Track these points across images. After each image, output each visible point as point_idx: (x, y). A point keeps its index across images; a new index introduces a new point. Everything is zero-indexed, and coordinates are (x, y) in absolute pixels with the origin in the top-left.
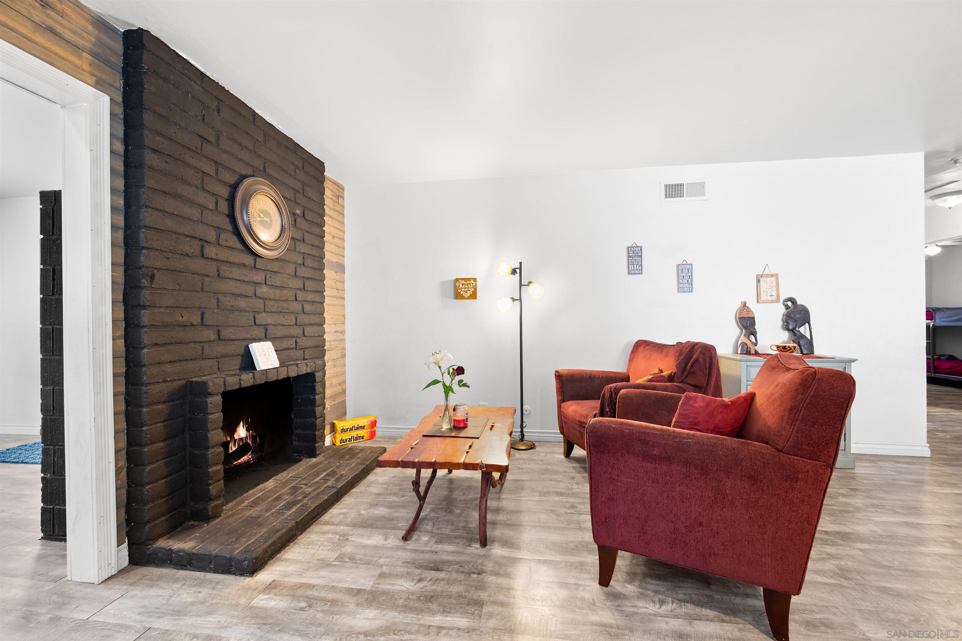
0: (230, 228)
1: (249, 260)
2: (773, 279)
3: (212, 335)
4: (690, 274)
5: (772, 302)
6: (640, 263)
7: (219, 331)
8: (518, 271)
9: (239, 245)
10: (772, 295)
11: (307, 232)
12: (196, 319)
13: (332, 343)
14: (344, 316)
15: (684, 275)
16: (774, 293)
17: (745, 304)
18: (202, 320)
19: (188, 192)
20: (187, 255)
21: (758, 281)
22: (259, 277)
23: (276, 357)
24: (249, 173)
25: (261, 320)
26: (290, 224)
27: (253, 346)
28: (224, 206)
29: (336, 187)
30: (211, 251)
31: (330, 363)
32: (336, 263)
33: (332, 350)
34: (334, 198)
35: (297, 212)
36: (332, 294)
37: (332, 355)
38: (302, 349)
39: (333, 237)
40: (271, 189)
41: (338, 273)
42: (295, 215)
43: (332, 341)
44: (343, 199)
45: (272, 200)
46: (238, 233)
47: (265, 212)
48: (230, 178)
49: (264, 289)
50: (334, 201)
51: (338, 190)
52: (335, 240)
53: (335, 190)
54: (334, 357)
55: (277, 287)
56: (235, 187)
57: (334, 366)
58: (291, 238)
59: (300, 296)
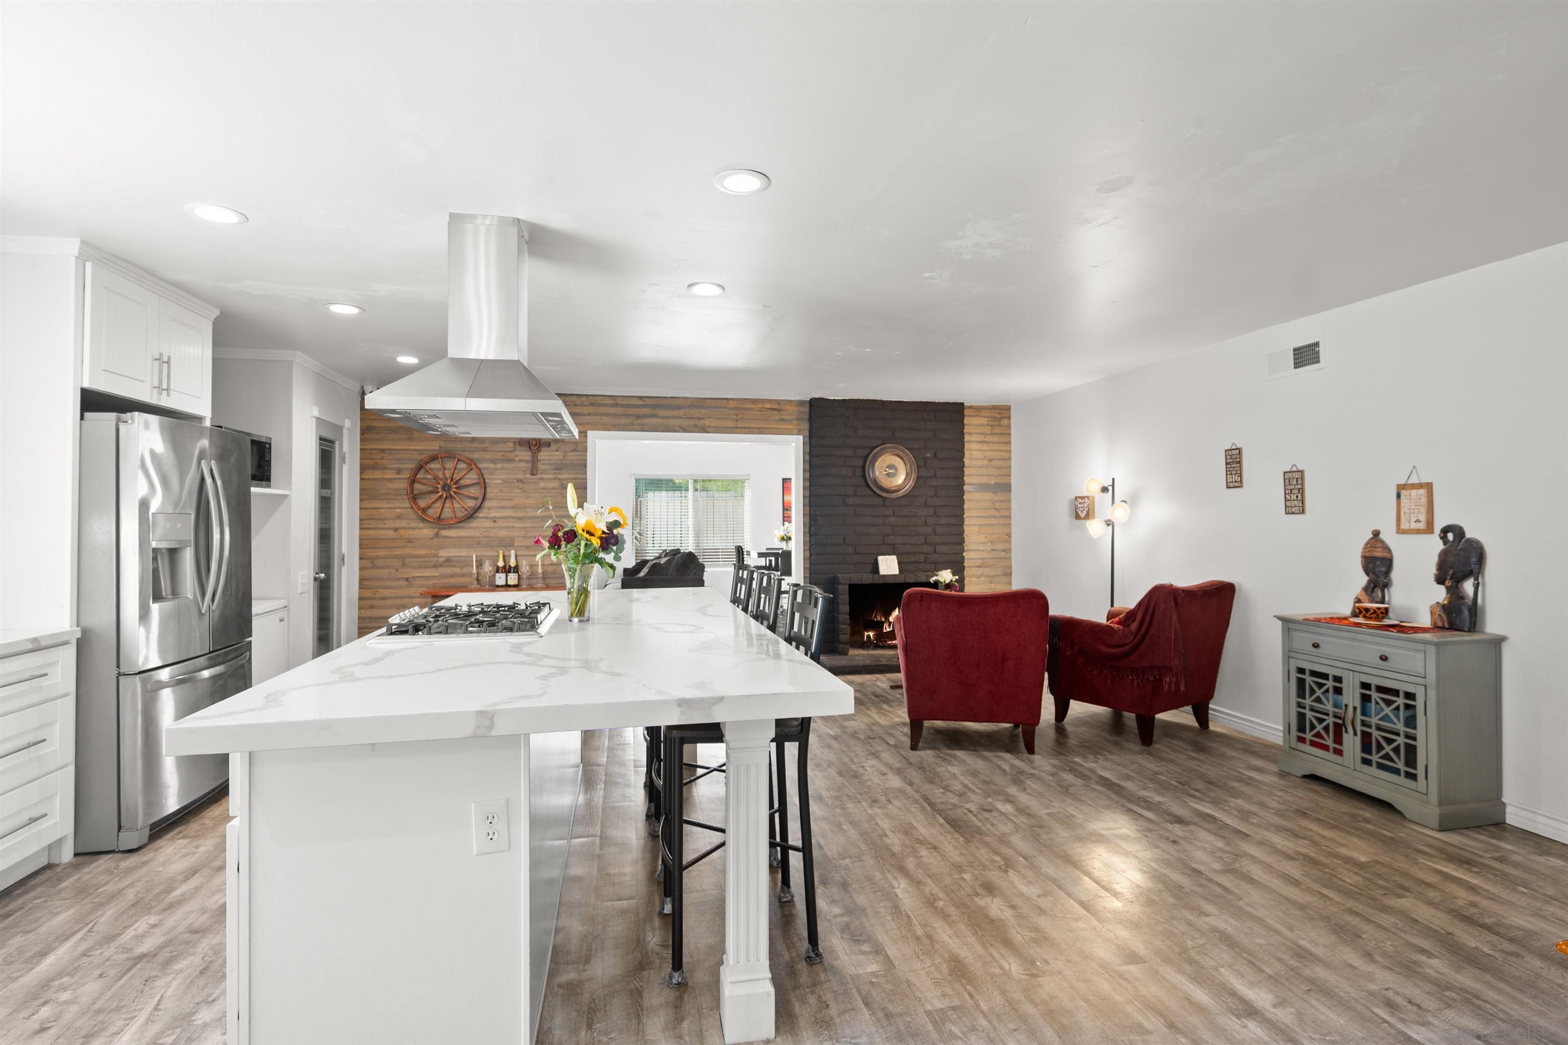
0: (863, 483)
1: (879, 501)
2: (1422, 492)
3: (851, 550)
4: (1299, 486)
5: (1418, 532)
6: (1239, 472)
7: (855, 548)
8: (1110, 488)
9: (870, 493)
10: (1418, 521)
11: (941, 468)
12: (840, 541)
13: (986, 560)
14: (1009, 535)
15: (1293, 487)
16: (1423, 518)
17: (1376, 534)
18: (844, 540)
19: (834, 471)
20: (835, 506)
21: (1399, 496)
22: (889, 511)
23: (897, 567)
24: (879, 443)
25: (888, 540)
26: (918, 467)
27: (880, 558)
28: (859, 472)
29: (996, 411)
30: (850, 501)
31: (982, 579)
32: (996, 483)
33: (986, 567)
34: (992, 423)
35: (928, 455)
36: (986, 515)
37: (988, 571)
38: (933, 563)
39: (990, 460)
40: (897, 448)
41: (995, 493)
42: (925, 459)
43: (986, 558)
44: (1009, 418)
45: (898, 455)
46: (868, 486)
47: (890, 467)
48: (863, 452)
49: (893, 519)
50: (992, 426)
51: (1000, 413)
52: (994, 463)
53: (994, 415)
54: (990, 574)
55: (905, 517)
56: (866, 457)
57: (990, 583)
58: (918, 478)
59: (931, 521)
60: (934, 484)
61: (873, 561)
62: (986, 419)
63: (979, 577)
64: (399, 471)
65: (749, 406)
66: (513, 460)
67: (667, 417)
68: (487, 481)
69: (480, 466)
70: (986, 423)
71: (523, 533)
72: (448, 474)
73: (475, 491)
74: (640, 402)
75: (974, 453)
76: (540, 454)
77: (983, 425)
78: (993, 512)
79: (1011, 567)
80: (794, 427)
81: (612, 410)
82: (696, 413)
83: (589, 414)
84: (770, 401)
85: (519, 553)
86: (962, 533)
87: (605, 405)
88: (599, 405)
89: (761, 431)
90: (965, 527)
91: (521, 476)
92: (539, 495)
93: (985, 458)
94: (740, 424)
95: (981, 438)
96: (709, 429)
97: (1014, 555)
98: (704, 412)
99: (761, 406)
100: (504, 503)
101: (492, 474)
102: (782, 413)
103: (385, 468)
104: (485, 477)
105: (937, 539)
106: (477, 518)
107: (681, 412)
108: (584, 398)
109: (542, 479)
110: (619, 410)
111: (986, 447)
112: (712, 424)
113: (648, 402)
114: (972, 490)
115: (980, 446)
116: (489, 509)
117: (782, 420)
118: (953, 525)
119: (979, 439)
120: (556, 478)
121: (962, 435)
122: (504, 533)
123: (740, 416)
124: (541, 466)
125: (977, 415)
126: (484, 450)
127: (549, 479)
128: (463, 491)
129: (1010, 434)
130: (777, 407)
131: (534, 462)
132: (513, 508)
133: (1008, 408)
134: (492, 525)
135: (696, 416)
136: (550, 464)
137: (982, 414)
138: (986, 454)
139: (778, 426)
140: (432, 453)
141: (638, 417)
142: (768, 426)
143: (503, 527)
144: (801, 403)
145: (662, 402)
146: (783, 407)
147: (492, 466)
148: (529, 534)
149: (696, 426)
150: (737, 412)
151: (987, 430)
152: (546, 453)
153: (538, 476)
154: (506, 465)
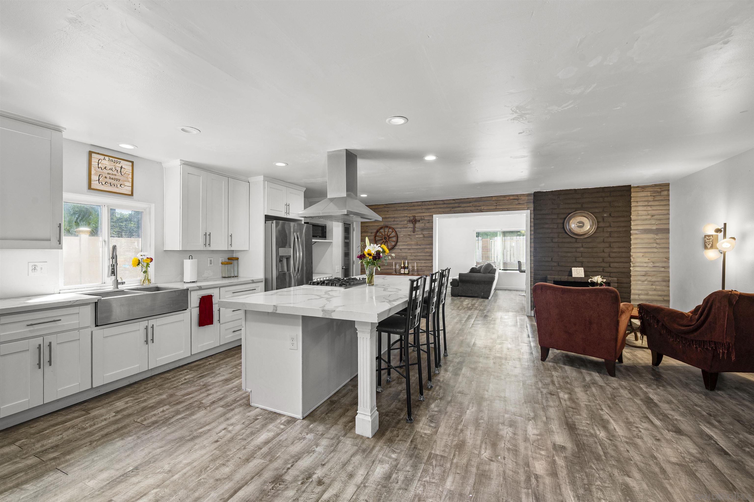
0: (564, 231)
1: (574, 240)
3: (556, 264)
7: (558, 263)
8: (723, 229)
9: (567, 236)
11: (613, 222)
12: (550, 259)
14: (668, 258)
18: (552, 259)
19: (546, 226)
20: (547, 243)
22: (580, 245)
23: (584, 273)
24: (573, 211)
25: (578, 260)
26: (598, 222)
27: (573, 269)
28: (561, 226)
29: (658, 187)
30: (556, 240)
31: (646, 282)
32: (657, 229)
33: (649, 276)
34: (654, 194)
35: (605, 215)
36: (650, 246)
37: (649, 278)
38: (608, 272)
39: (653, 216)
40: (584, 213)
41: (656, 234)
42: (603, 218)
43: (649, 271)
44: (668, 190)
45: (584, 216)
46: (566, 233)
47: (580, 222)
48: (564, 216)
49: (582, 249)
50: (654, 196)
51: (661, 188)
52: (655, 217)
53: (655, 190)
54: (652, 280)
55: (589, 248)
56: (565, 218)
57: (652, 285)
58: (598, 227)
59: (607, 250)
60: (609, 231)
61: (569, 270)
62: (649, 193)
63: (643, 281)
64: (372, 233)
65: (502, 199)
66: (406, 228)
67: (465, 207)
68: (398, 235)
69: (396, 230)
70: (649, 195)
71: (410, 255)
72: (386, 233)
73: (394, 239)
74: (454, 202)
75: (639, 212)
76: (416, 224)
77: (647, 196)
78: (655, 245)
79: (669, 277)
80: (525, 206)
81: (442, 206)
82: (477, 204)
83: (434, 208)
84: (513, 195)
85: (409, 262)
86: (629, 257)
87: (440, 204)
88: (438, 204)
89: (508, 210)
90: (631, 254)
91: (409, 233)
92: (415, 240)
93: (648, 215)
94: (498, 207)
95: (646, 203)
96: (483, 210)
97: (671, 270)
98: (481, 203)
99: (508, 198)
100: (404, 243)
101: (400, 233)
102: (519, 200)
103: (368, 232)
104: (398, 234)
105: (611, 260)
106: (395, 249)
107: (471, 204)
108: (432, 202)
109: (417, 234)
110: (445, 206)
111: (649, 208)
112: (485, 208)
113: (457, 201)
114: (638, 233)
115: (645, 208)
116: (399, 245)
117: (519, 203)
118: (622, 252)
119: (644, 204)
120: (422, 234)
121: (630, 202)
122: (404, 254)
123: (498, 204)
124: (416, 229)
125: (643, 191)
126: (397, 224)
127: (419, 234)
128: (390, 239)
129: (669, 200)
130: (517, 198)
131: (414, 228)
132: (407, 245)
133: (668, 185)
134: (400, 251)
135: (478, 205)
136: (420, 228)
137: (646, 190)
138: (649, 212)
139: (517, 207)
140: (381, 226)
141: (453, 208)
142: (511, 207)
143: (403, 252)
144: (529, 195)
145: (462, 200)
146: (520, 198)
147: (400, 230)
148: (412, 255)
149: (478, 209)
150: (496, 202)
151: (651, 199)
152: (418, 224)
153: (415, 233)
154: (404, 229)
